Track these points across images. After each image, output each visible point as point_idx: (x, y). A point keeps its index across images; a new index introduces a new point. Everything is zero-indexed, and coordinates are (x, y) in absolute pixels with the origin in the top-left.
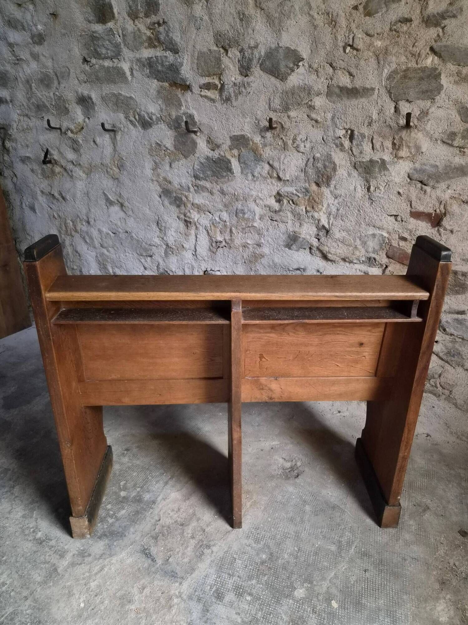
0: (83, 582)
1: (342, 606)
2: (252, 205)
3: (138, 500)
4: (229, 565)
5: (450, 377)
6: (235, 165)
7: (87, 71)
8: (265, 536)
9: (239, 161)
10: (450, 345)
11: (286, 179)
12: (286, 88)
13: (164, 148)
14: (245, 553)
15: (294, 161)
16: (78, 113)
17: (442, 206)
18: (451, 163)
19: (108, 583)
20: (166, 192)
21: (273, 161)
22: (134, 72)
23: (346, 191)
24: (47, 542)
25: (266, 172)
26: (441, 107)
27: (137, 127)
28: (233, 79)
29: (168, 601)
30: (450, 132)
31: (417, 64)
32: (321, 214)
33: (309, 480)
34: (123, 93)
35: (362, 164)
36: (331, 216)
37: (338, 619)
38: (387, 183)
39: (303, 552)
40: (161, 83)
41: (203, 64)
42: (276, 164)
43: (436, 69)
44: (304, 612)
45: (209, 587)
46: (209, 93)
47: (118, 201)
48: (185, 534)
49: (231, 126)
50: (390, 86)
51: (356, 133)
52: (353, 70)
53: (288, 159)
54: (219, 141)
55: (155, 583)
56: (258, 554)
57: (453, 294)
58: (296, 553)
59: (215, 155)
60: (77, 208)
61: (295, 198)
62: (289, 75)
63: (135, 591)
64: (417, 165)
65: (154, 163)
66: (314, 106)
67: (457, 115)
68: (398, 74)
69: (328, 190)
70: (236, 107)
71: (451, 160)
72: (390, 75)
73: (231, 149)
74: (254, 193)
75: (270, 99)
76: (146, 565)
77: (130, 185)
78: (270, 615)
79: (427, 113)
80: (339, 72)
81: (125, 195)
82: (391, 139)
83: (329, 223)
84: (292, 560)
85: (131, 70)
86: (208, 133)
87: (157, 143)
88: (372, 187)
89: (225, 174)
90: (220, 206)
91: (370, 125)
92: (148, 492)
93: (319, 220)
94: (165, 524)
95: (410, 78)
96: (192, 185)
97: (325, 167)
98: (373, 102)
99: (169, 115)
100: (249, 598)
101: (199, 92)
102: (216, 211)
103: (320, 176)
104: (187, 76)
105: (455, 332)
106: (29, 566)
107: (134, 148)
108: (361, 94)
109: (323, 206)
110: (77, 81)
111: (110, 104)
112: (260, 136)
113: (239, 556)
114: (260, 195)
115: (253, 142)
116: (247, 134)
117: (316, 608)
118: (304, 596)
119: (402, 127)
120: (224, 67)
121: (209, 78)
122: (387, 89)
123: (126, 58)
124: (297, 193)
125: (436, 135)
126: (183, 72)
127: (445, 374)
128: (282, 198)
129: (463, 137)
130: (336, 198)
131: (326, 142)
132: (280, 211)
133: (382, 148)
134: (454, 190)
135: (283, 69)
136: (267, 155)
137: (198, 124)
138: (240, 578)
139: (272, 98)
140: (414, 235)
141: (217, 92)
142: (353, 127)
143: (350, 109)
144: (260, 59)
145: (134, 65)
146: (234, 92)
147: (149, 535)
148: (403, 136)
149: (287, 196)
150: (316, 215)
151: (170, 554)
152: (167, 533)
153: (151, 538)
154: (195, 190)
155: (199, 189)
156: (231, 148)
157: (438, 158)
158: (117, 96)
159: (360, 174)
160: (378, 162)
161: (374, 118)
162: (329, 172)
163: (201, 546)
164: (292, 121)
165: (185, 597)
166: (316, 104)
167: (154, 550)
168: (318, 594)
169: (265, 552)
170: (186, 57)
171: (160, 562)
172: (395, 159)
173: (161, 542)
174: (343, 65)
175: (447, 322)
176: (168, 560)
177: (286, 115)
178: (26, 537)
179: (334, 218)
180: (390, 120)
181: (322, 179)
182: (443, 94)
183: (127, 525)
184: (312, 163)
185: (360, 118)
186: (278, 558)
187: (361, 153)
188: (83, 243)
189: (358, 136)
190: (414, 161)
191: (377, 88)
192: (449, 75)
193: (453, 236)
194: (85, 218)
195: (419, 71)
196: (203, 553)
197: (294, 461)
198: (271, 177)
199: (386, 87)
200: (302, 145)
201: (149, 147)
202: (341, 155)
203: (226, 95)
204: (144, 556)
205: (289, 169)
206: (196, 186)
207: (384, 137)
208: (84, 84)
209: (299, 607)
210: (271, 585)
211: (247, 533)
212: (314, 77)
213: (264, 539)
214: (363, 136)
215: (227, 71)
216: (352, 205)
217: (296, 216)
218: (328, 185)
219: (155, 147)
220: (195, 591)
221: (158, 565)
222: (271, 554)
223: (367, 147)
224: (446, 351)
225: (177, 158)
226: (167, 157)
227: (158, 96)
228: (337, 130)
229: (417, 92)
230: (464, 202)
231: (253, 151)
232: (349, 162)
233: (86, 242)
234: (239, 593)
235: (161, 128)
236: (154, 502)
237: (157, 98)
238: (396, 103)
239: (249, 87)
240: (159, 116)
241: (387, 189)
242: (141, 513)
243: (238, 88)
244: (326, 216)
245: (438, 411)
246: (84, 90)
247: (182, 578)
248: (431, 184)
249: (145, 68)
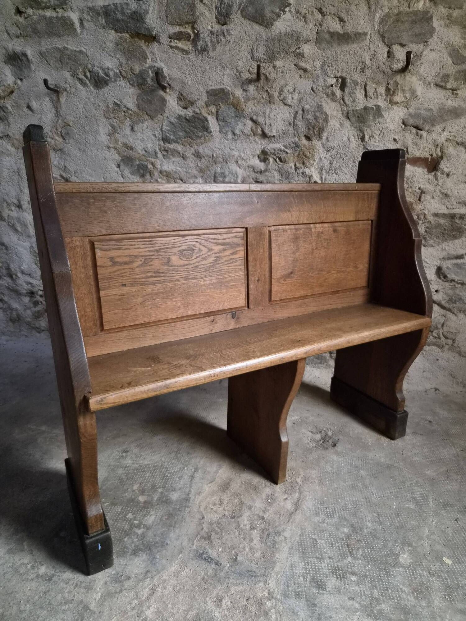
0: (134, 613)
1: (456, 561)
2: (234, 167)
3: (165, 501)
4: (311, 548)
5: (452, 325)
6: (212, 123)
7: (22, 23)
8: (335, 509)
9: (217, 119)
10: (450, 292)
11: (272, 135)
12: (272, 34)
13: (125, 109)
14: (323, 531)
15: (281, 115)
16: (6, 74)
17: (439, 149)
18: (445, 106)
19: (170, 606)
20: (127, 160)
21: (257, 116)
22: (85, 23)
23: (339, 142)
24: (59, 576)
25: (249, 129)
26: (433, 50)
27: (87, 86)
28: (209, 27)
29: (260, 606)
30: (443, 74)
31: (409, 7)
32: (313, 169)
33: (350, 446)
34: (69, 47)
35: (355, 113)
36: (324, 171)
37: (460, 575)
38: (381, 131)
39: (385, 516)
40: (120, 35)
41: (173, 11)
42: (261, 120)
43: (428, 12)
44: (421, 577)
45: (301, 578)
46: (180, 44)
47: (61, 176)
48: (242, 526)
49: (208, 80)
50: (384, 29)
51: (348, 80)
52: (344, 16)
53: (274, 112)
54: (194, 97)
55: (233, 590)
56: (338, 530)
57: (451, 240)
58: (378, 519)
59: (189, 113)
60: (3, 191)
61: (283, 155)
62: (275, 20)
63: (211, 606)
64: (412, 110)
65: (110, 128)
66: (303, 53)
67: (449, 59)
68: (391, 17)
69: (320, 143)
70: (213, 58)
71: (444, 103)
72: (382, 19)
73: (207, 106)
74: (236, 154)
75: (252, 49)
76: (210, 572)
77: (79, 155)
78: (387, 590)
79: (421, 56)
80: (329, 17)
81: (72, 167)
82: (385, 84)
83: (321, 178)
84: (379, 527)
85: (81, 21)
86: (180, 89)
87: (116, 104)
88: (366, 136)
89: (201, 134)
90: (195, 172)
91: (363, 72)
92: (174, 490)
93: (310, 177)
94: (212, 520)
95: (402, 22)
96: (160, 150)
97: (316, 118)
98: (365, 48)
99: (131, 69)
100: (354, 578)
101: (168, 43)
102: (189, 178)
103: (311, 128)
104: (153, 26)
105: (455, 277)
106: (43, 613)
107: (84, 111)
108: (353, 39)
109: (314, 160)
110: (6, 36)
111: (52, 61)
112: (242, 90)
113: (318, 535)
114: (242, 155)
115: (234, 96)
116: (227, 87)
117: (431, 570)
118: (411, 560)
119: (395, 71)
120: (198, 14)
121: (181, 27)
122: (379, 34)
123: (74, 7)
124: (285, 149)
125: (429, 79)
126: (148, 21)
127: (448, 323)
128: (268, 156)
129: (456, 79)
130: (328, 151)
131: (316, 92)
132: (266, 170)
133: (375, 95)
134: (450, 132)
135: (268, 14)
136: (250, 110)
137: (167, 78)
138: (333, 559)
139: (255, 47)
140: (411, 182)
141: (189, 43)
142: (344, 75)
143: (342, 56)
144: (241, 4)
145: (85, 15)
146: (211, 41)
147: (199, 536)
148: (398, 80)
149: (274, 154)
150: (307, 171)
151: (235, 552)
152: (219, 530)
153: (202, 540)
154: (163, 155)
155: (167, 153)
156: (207, 104)
157: (431, 102)
158: (62, 51)
159: (352, 124)
160: (373, 108)
161: (367, 63)
162: (321, 124)
163: (268, 535)
164: (277, 72)
165: (279, 597)
166: (305, 51)
167: (212, 553)
168: (425, 555)
169: (345, 525)
170: (152, 4)
171: (226, 564)
172: (390, 105)
173: (217, 542)
174: (332, 10)
175: (448, 268)
176: (236, 558)
177: (271, 65)
178: (24, 577)
179: (326, 173)
180: (383, 66)
181: (313, 132)
182: (435, 37)
183: (164, 531)
184: (301, 115)
185: (353, 65)
186: (361, 529)
187: (354, 101)
188: (12, 233)
189: (350, 83)
190: (408, 106)
191: (369, 32)
192: (440, 18)
193: (449, 179)
194: (15, 201)
195: (411, 15)
196: (275, 543)
197: (323, 432)
198: (254, 135)
199: (379, 32)
200: (290, 97)
201: (104, 108)
202: (333, 105)
203: (202, 45)
204: (203, 561)
205: (276, 124)
206: (164, 150)
207: (377, 83)
208: (15, 39)
209: (413, 573)
210: (371, 558)
211: (314, 509)
212: (302, 23)
213: (335, 512)
214: (356, 83)
215: (202, 19)
216: (347, 156)
217: (284, 175)
218: (320, 137)
219: (113, 108)
220: (288, 586)
221: (226, 568)
222: (352, 526)
223: (359, 94)
224: (447, 298)
225: (141, 119)
226: (128, 119)
227: (116, 49)
228: (327, 79)
229: (411, 35)
230: (458, 144)
231: (234, 106)
232: (340, 112)
233: (16, 230)
234: (340, 575)
235: (120, 86)
236: (187, 500)
237: (115, 51)
238: (389, 47)
239: (229, 35)
240: (118, 71)
241: (382, 137)
242: (176, 515)
243: (215, 37)
244: (317, 171)
245: (442, 363)
246: (16, 46)
247: (264, 575)
248: (427, 128)
249: (100, 18)
